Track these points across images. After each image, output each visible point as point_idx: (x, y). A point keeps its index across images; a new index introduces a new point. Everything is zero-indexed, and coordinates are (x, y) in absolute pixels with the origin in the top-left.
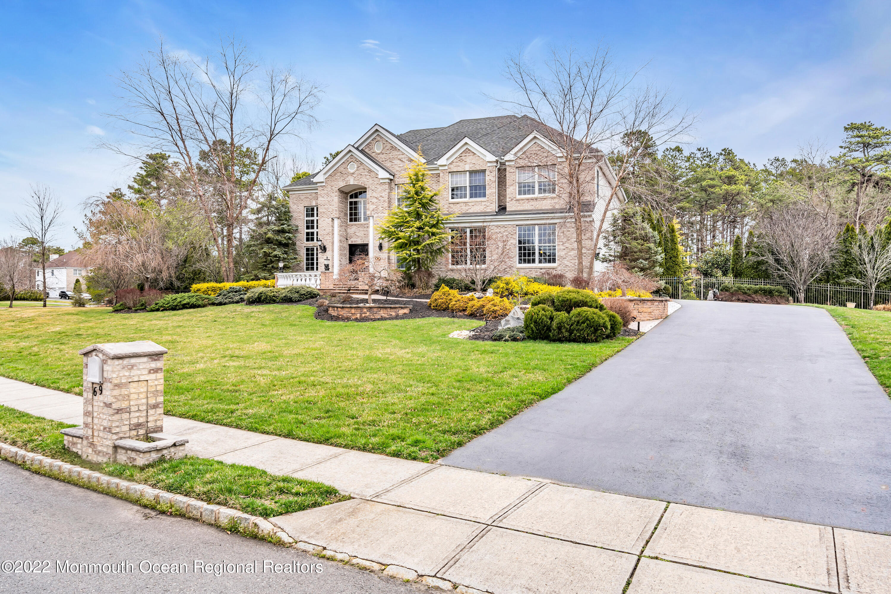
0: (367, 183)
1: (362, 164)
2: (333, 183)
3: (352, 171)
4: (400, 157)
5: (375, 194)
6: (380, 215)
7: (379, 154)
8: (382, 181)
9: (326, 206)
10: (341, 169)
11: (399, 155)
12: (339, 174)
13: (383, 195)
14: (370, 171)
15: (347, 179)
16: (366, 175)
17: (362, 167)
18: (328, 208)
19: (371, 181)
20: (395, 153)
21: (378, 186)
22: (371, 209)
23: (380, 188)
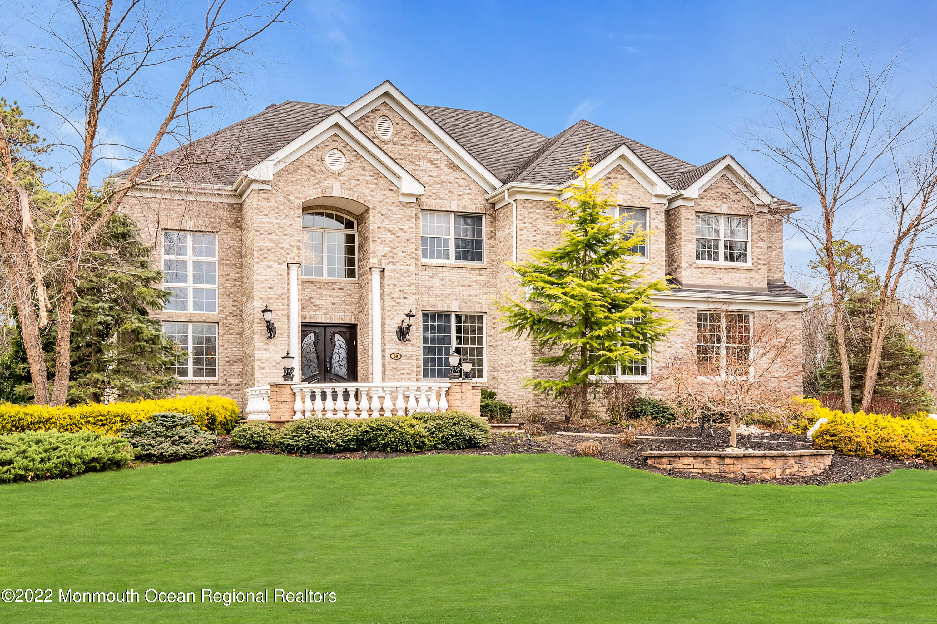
0: (370, 198)
1: (358, 156)
2: (291, 188)
3: (336, 169)
4: (432, 156)
5: (386, 224)
6: (398, 266)
7: (386, 143)
8: (402, 199)
9: (273, 236)
10: (312, 160)
11: (430, 152)
12: (305, 170)
13: (405, 227)
14: (377, 174)
15: (325, 183)
16: (368, 182)
17: (358, 164)
18: (279, 241)
19: (379, 196)
20: (421, 146)
21: (394, 209)
22: (380, 254)
23: (399, 213)
